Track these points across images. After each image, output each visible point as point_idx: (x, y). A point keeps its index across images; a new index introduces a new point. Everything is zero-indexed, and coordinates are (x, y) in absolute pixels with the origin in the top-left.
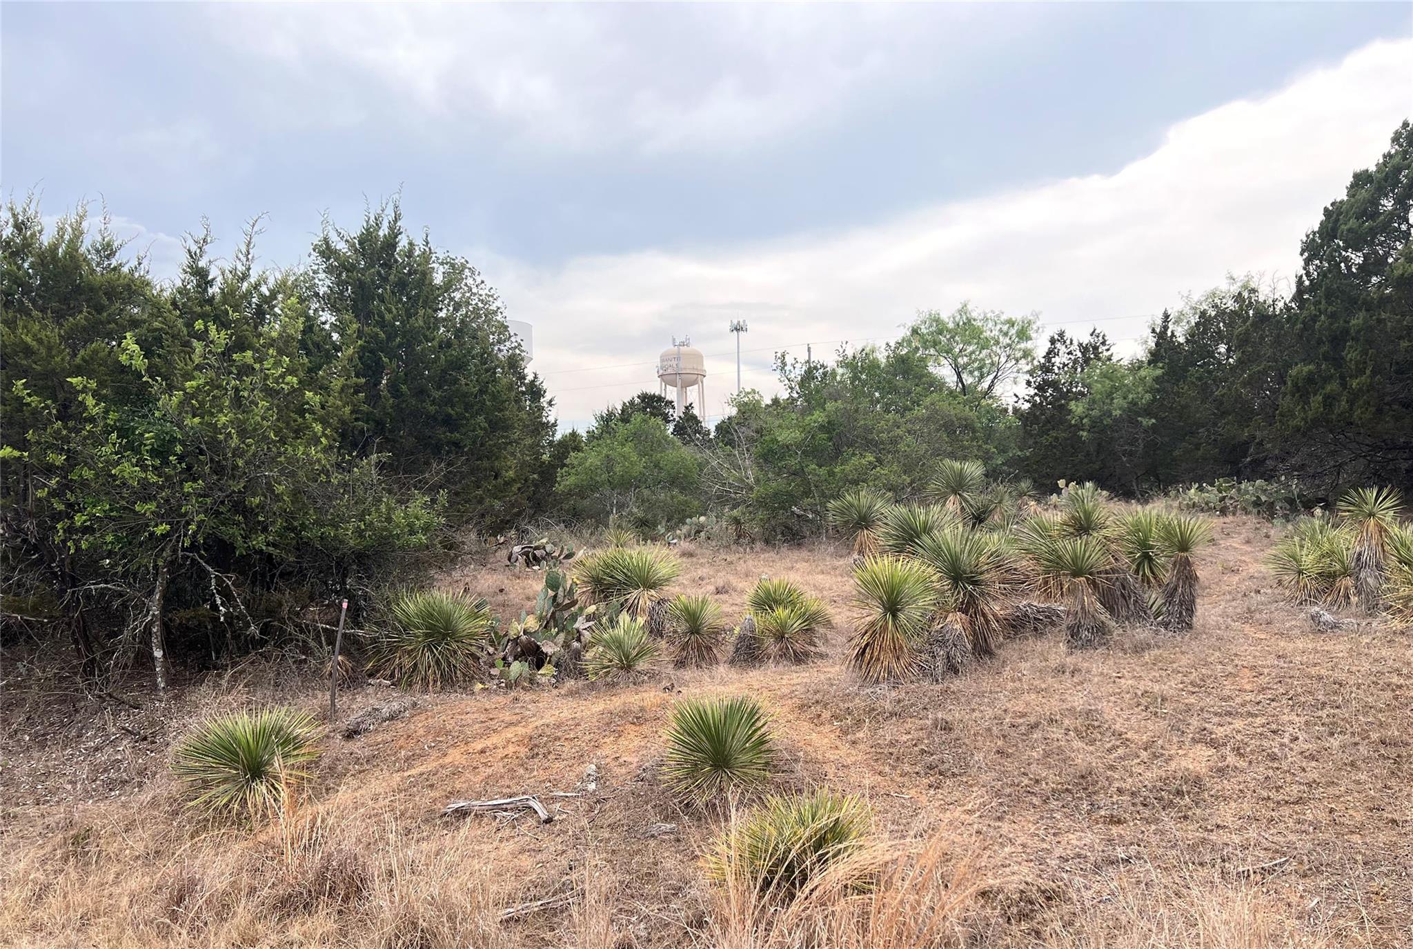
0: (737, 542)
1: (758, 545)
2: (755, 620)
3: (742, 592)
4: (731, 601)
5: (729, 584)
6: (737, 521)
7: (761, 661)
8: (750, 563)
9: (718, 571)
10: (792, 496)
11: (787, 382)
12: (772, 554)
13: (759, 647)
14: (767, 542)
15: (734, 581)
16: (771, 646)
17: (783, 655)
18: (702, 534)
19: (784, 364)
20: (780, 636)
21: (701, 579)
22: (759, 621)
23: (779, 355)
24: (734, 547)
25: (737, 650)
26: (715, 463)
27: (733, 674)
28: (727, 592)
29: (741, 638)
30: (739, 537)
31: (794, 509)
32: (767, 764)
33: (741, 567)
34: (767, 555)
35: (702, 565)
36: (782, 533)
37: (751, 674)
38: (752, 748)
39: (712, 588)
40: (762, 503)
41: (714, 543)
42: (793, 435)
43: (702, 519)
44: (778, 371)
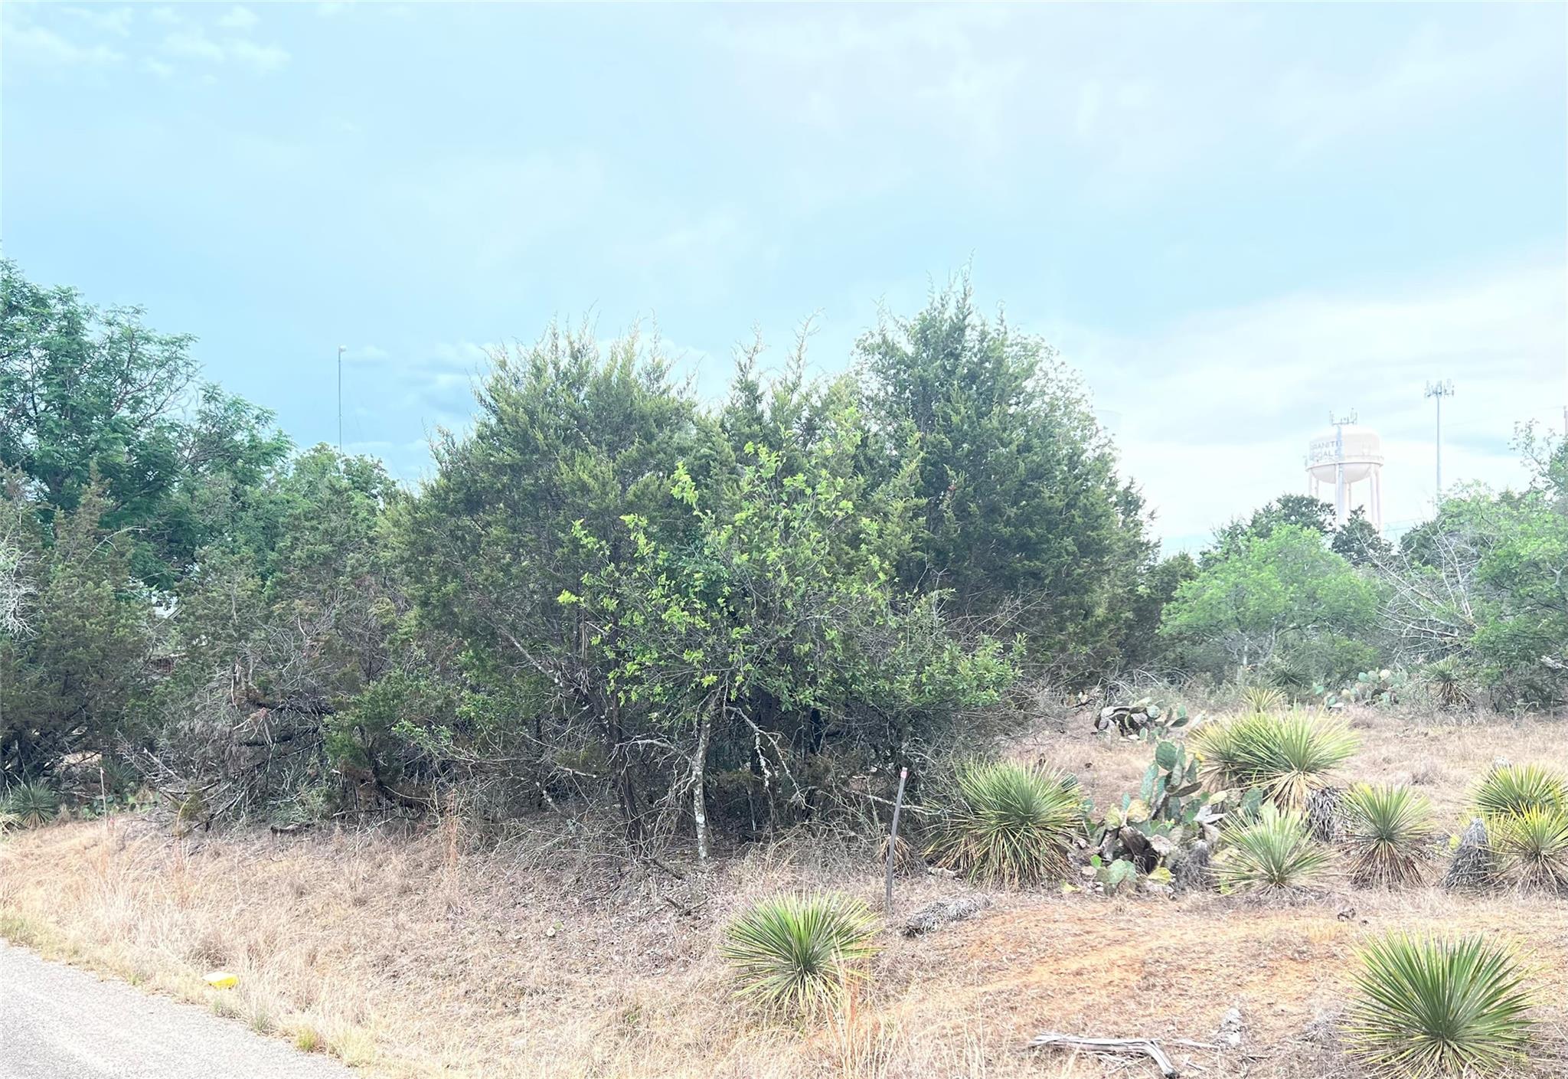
0: (1444, 708)
1: (1482, 713)
2: (1487, 826)
3: (1459, 783)
4: (1438, 796)
5: (1434, 769)
6: (1445, 677)
7: (1498, 888)
8: (1469, 740)
9: (1414, 750)
10: (1545, 640)
11: (1535, 465)
12: (1506, 727)
13: (1494, 867)
14: (1497, 708)
15: (1443, 766)
16: (1519, 868)
17: (1538, 881)
18: (1385, 696)
19: (1530, 439)
20: (1533, 853)
21: (1387, 761)
22: (1497, 829)
23: (1522, 426)
24: (1439, 716)
25: (1456, 869)
26: (1406, 592)
27: (1452, 904)
28: (1431, 782)
29: (1464, 852)
30: (1449, 700)
31: (1547, 660)
32: (1521, 1042)
33: (1453, 746)
34: (1498, 729)
35: (1386, 740)
36: (1524, 696)
37: (1482, 906)
38: (1496, 1016)
39: (1406, 775)
40: (1490, 650)
41: (1405, 710)
42: (1547, 545)
43: (1385, 674)
44: (1520, 451)
